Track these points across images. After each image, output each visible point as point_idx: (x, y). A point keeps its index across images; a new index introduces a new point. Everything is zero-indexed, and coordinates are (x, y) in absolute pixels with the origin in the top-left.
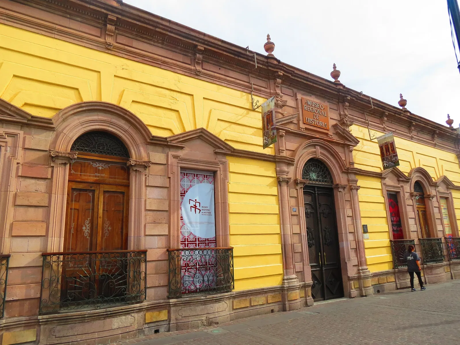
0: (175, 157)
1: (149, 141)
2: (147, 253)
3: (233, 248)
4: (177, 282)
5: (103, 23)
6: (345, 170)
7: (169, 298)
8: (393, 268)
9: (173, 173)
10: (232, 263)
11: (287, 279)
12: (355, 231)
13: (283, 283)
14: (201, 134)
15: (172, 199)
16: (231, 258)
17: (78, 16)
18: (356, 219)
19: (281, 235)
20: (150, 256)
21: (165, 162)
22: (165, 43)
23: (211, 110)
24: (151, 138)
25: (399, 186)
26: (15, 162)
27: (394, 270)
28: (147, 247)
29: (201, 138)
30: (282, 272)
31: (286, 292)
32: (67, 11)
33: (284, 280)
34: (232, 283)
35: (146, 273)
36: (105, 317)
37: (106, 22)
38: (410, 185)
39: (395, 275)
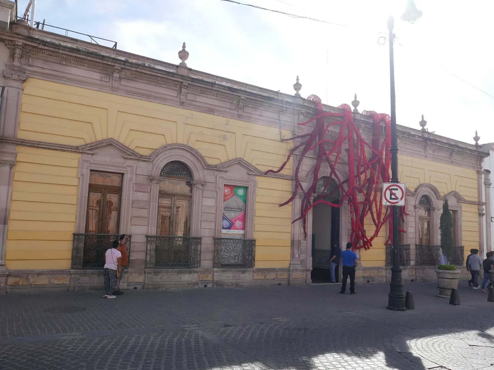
0: (221, 177)
1: (205, 168)
2: (202, 239)
3: (256, 240)
4: (219, 259)
5: (180, 87)
7: (213, 267)
8: (385, 266)
9: (219, 189)
10: (254, 250)
11: (293, 264)
13: (290, 267)
14: (239, 161)
15: (218, 206)
16: (254, 246)
17: (164, 84)
19: (292, 233)
20: (204, 241)
21: (214, 181)
22: (218, 96)
23: (247, 143)
24: (207, 166)
26: (132, 182)
27: (385, 267)
28: (202, 235)
29: (239, 164)
30: (290, 259)
31: (291, 273)
32: (158, 82)
33: (290, 264)
34: (254, 263)
35: (200, 251)
36: (178, 274)
37: (181, 86)
38: (415, 199)
39: (386, 271)
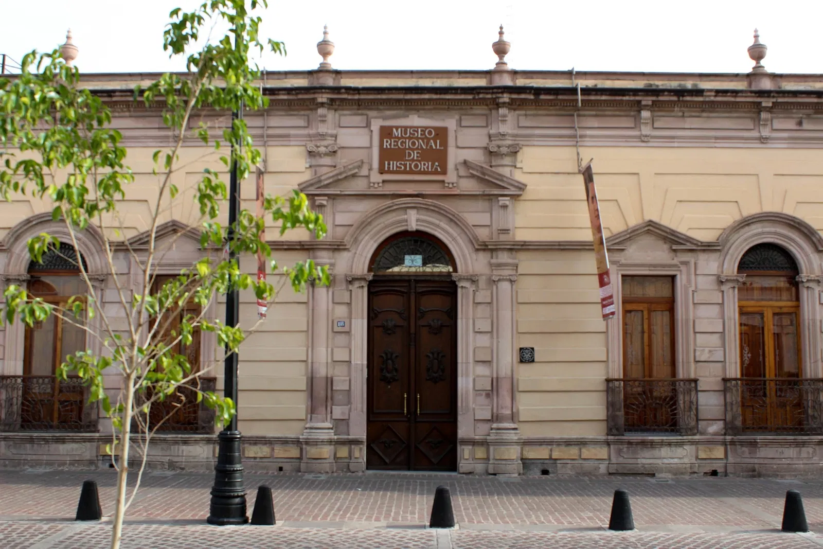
3: (215, 379)
6: (479, 245)
9: (136, 284)
12: (492, 357)
13: (304, 434)
14: (174, 228)
18: (498, 338)
19: (308, 363)
25: (675, 261)
27: (605, 437)
31: (304, 446)
33: (306, 428)
38: (722, 258)
39: (610, 447)
